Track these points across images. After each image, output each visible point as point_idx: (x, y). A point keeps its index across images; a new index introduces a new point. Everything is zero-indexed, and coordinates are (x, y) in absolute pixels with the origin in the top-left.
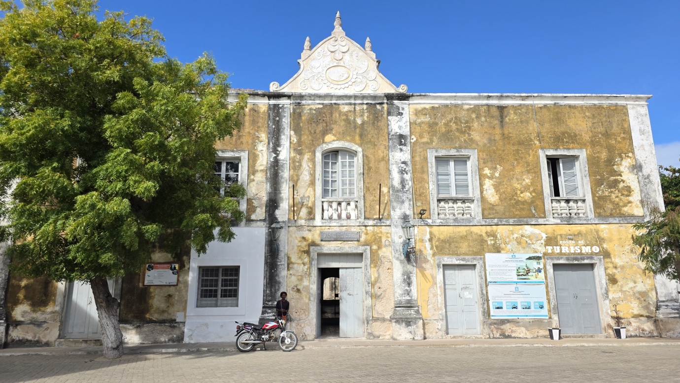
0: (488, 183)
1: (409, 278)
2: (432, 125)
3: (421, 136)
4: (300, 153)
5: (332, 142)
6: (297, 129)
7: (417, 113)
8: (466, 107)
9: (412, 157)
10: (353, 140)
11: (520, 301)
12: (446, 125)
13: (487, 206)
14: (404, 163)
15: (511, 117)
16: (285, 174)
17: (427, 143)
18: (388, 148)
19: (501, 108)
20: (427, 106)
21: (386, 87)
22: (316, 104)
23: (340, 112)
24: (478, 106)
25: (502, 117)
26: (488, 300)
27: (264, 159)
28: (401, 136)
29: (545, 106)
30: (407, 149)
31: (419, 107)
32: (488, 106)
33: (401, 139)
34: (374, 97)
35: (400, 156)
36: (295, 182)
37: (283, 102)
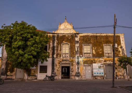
1: (78, 68)
2: (83, 39)
3: (81, 41)
4: (58, 44)
6: (58, 40)
8: (90, 36)
10: (68, 42)
11: (99, 72)
12: (86, 39)
13: (93, 55)
15: (98, 38)
17: (82, 43)
18: (75, 44)
20: (82, 36)
21: (75, 32)
23: (66, 37)
24: (92, 35)
25: (96, 38)
26: (93, 72)
27: (51, 46)
28: (77, 41)
30: (79, 44)
32: (94, 35)
33: (77, 42)
34: (72, 34)
35: (77, 45)
36: (57, 50)
37: (55, 35)
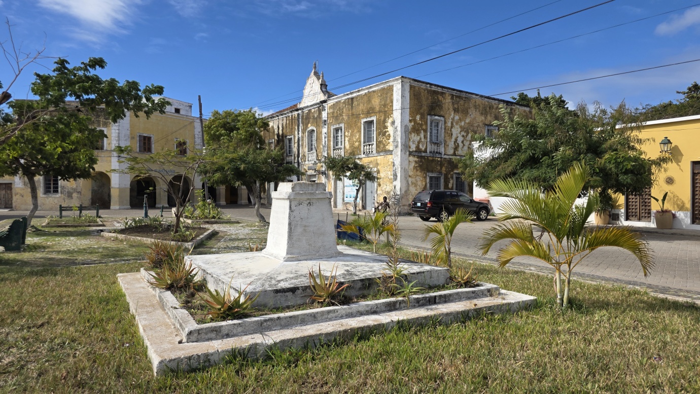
0: (347, 139)
2: (333, 113)
3: (330, 120)
4: (303, 134)
5: (310, 127)
6: (303, 123)
7: (330, 108)
8: (342, 101)
9: (328, 130)
10: (314, 126)
11: (352, 194)
12: (337, 112)
13: (346, 151)
14: (326, 133)
15: (355, 103)
16: (301, 143)
17: (332, 123)
18: (322, 127)
19: (352, 99)
20: (332, 104)
21: (322, 97)
22: (306, 111)
23: (312, 113)
24: (345, 100)
25: (352, 104)
26: (344, 194)
27: (296, 139)
28: (325, 121)
29: (366, 93)
30: (326, 126)
31: (330, 105)
32: (348, 99)
34: (318, 104)
35: (325, 130)
36: (302, 145)
37: (300, 112)
